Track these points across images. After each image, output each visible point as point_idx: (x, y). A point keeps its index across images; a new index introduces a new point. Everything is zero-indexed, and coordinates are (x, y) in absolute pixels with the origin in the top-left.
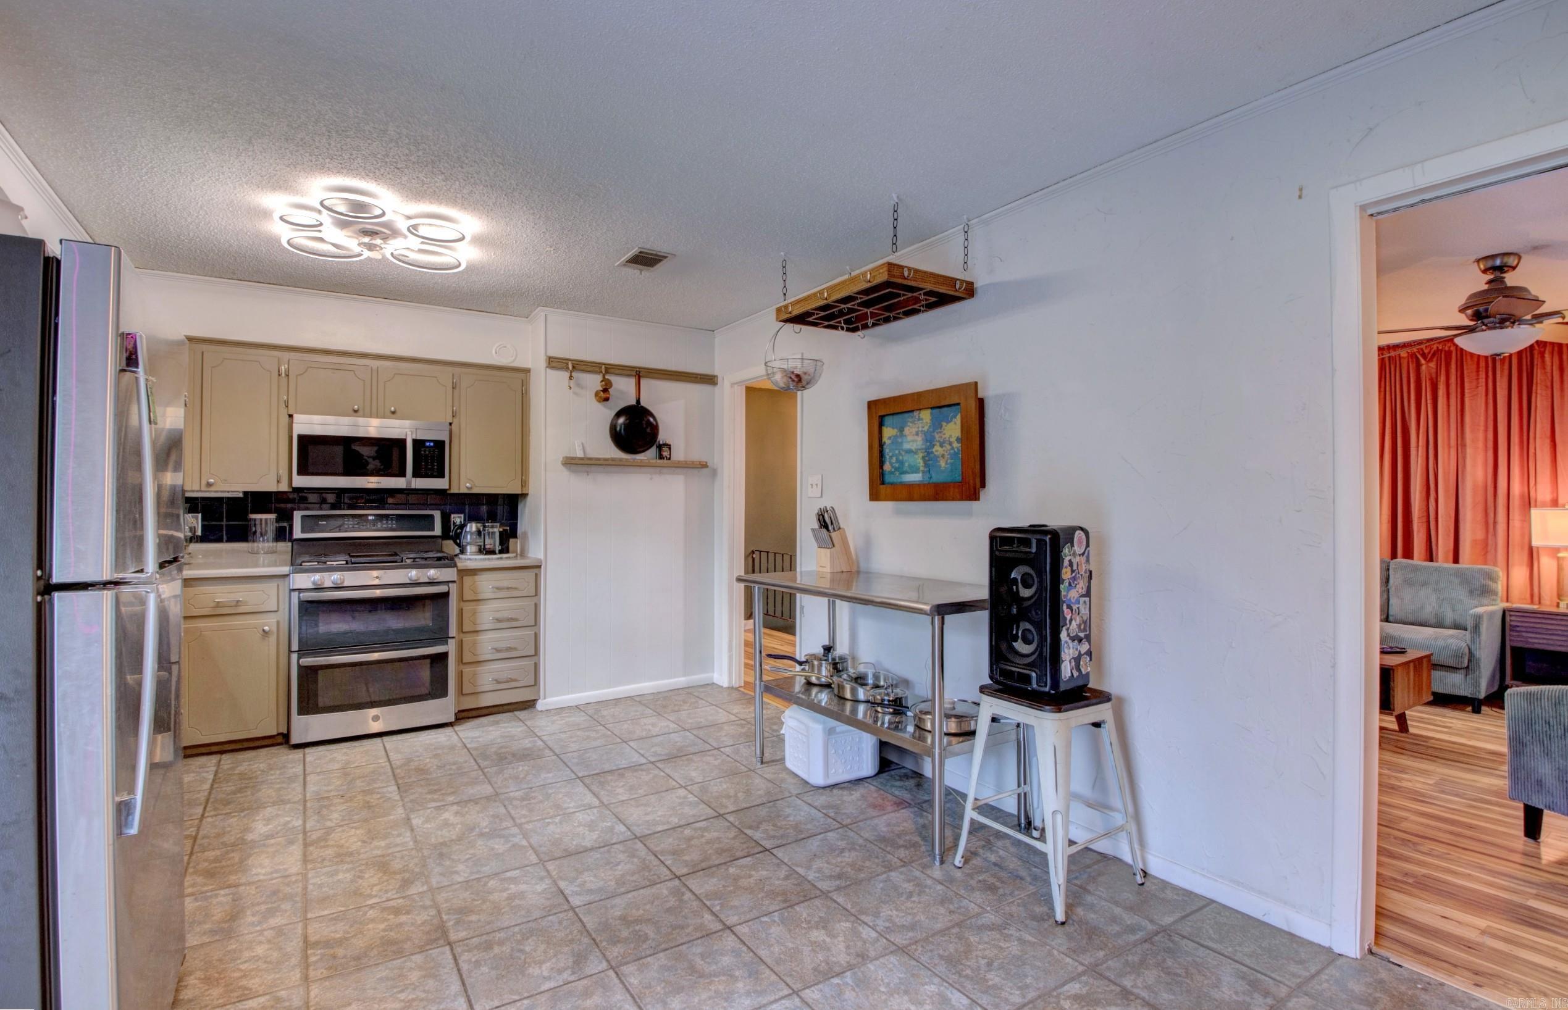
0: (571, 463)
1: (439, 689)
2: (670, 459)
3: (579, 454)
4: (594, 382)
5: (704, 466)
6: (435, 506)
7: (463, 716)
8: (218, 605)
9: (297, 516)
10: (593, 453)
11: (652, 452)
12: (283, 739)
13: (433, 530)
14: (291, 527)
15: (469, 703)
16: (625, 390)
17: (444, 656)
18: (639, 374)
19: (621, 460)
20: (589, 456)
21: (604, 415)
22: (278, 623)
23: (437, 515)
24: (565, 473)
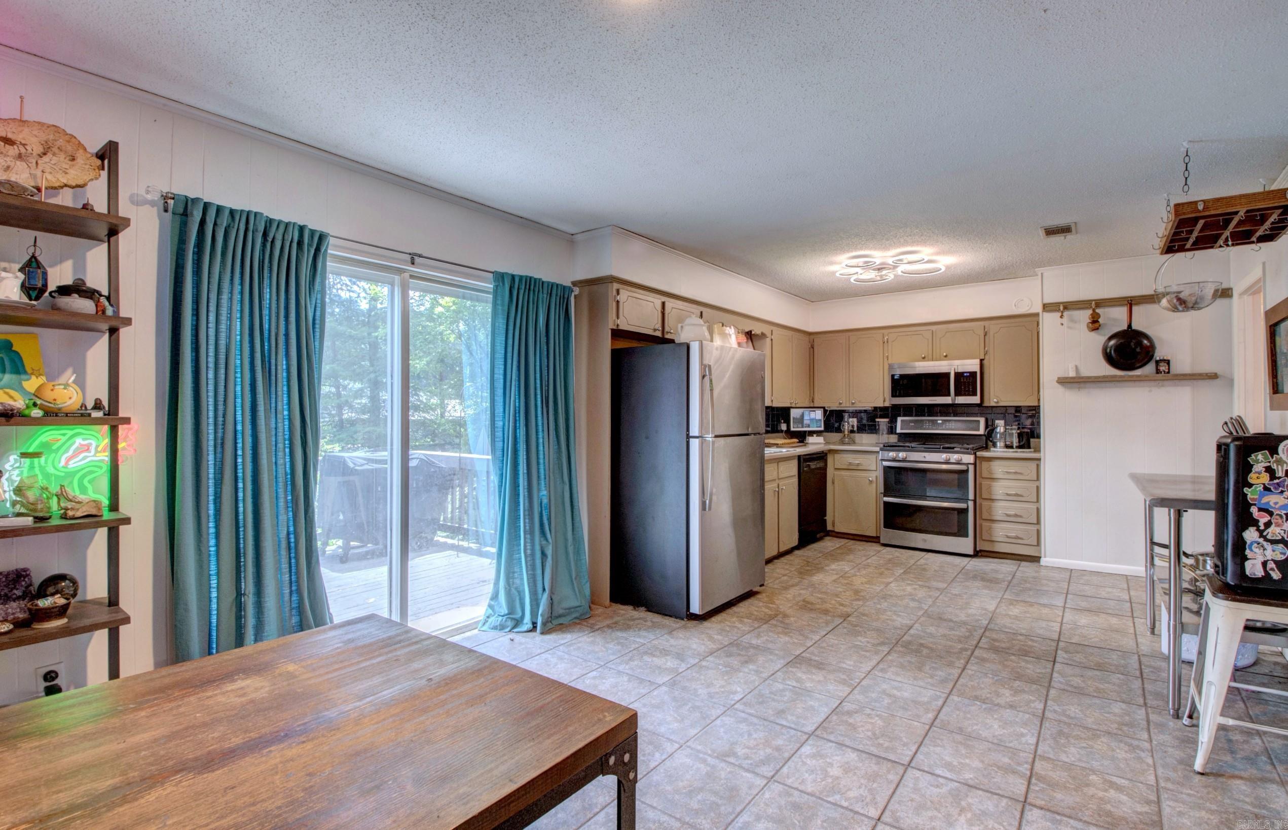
0: (1064, 382)
1: (961, 532)
2: (1169, 372)
3: (1072, 374)
4: (1085, 316)
5: (1214, 376)
6: (981, 415)
7: (978, 554)
8: (850, 464)
9: (899, 419)
10: (1086, 372)
11: (1150, 368)
12: (875, 540)
13: (978, 430)
14: (896, 426)
15: (986, 547)
16: (1116, 319)
17: (964, 511)
18: (1131, 303)
19: (1115, 376)
20: (1083, 375)
21: (1098, 340)
22: (876, 477)
23: (982, 421)
24: (1060, 389)
